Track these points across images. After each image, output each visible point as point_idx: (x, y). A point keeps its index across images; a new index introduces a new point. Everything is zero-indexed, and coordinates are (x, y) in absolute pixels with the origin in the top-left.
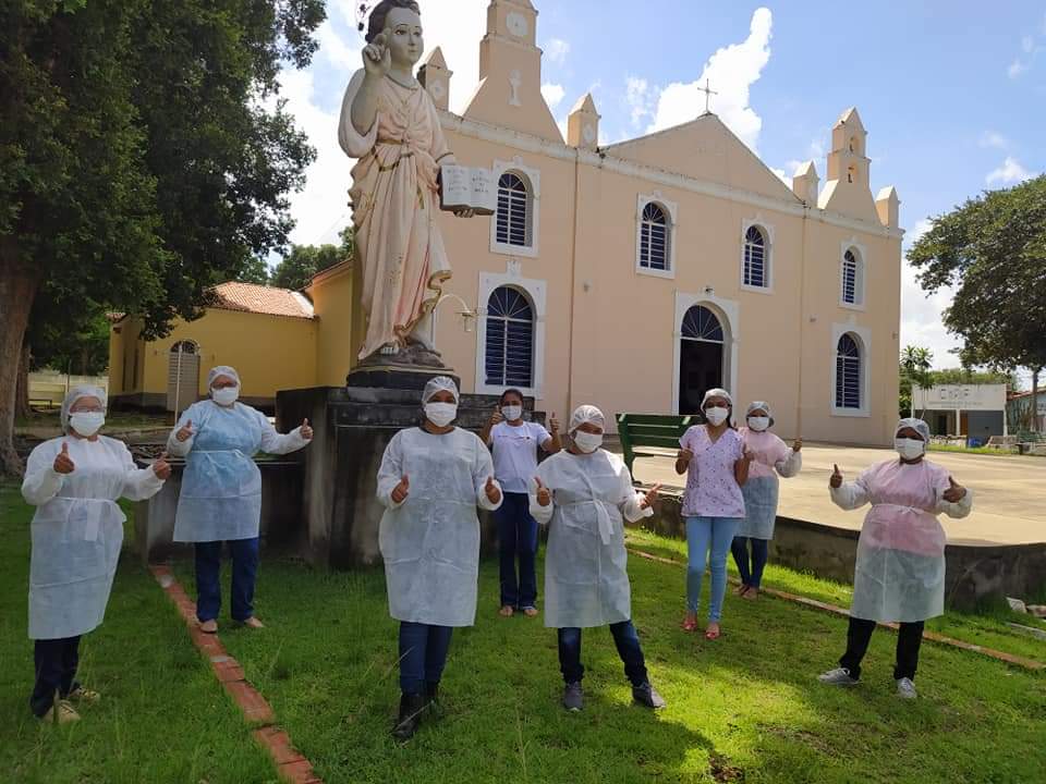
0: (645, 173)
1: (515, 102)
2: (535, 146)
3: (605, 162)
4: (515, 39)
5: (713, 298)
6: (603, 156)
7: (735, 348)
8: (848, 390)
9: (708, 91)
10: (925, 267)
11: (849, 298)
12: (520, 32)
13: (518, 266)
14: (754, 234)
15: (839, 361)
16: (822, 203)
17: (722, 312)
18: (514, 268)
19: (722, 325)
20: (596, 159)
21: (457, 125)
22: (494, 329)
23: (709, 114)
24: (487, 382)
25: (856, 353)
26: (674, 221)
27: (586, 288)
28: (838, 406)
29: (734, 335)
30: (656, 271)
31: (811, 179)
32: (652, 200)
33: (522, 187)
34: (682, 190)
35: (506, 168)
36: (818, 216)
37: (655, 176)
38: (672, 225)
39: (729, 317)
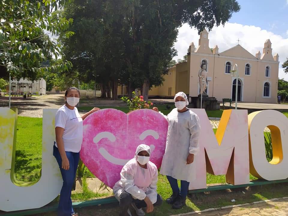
0: (226, 57)
1: (205, 49)
2: (208, 55)
3: (220, 56)
4: (205, 39)
5: (239, 78)
7: (243, 86)
8: (266, 93)
9: (239, 41)
10: (286, 68)
11: (267, 75)
12: (206, 37)
14: (248, 65)
15: (265, 88)
16: (261, 58)
17: (241, 80)
20: (218, 56)
21: (196, 54)
23: (239, 45)
25: (268, 86)
26: (232, 65)
27: (216, 78)
28: (264, 96)
29: (243, 84)
30: (228, 73)
31: (259, 54)
32: (228, 61)
33: (205, 62)
34: (233, 59)
35: (203, 59)
36: (261, 61)
37: (229, 57)
38: (231, 65)
39: (242, 81)
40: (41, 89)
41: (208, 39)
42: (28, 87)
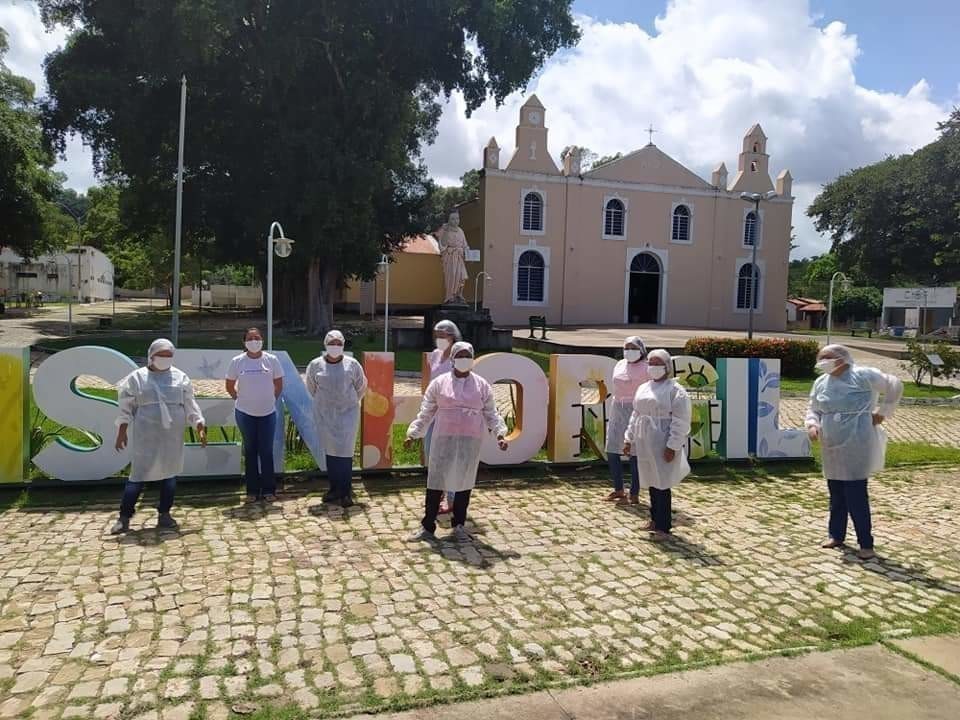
0: (608, 184)
1: (533, 158)
2: (543, 178)
3: (584, 181)
4: (533, 126)
5: (651, 249)
6: (582, 179)
7: (665, 276)
8: (748, 297)
9: (651, 131)
12: (536, 122)
13: (534, 241)
14: (682, 209)
15: (741, 281)
16: (730, 187)
17: (658, 257)
18: (532, 242)
19: (658, 262)
20: (580, 181)
21: (503, 174)
22: (522, 273)
23: (651, 145)
24: (519, 299)
26: (626, 208)
27: (572, 249)
28: (739, 307)
29: (665, 269)
30: (616, 236)
31: (722, 172)
32: (613, 198)
33: (538, 200)
34: (633, 191)
35: (528, 191)
36: (727, 195)
37: (614, 185)
38: (625, 211)
39: (662, 259)
40: (86, 281)
41: (546, 126)
42: (45, 277)
